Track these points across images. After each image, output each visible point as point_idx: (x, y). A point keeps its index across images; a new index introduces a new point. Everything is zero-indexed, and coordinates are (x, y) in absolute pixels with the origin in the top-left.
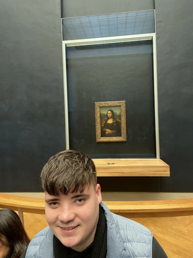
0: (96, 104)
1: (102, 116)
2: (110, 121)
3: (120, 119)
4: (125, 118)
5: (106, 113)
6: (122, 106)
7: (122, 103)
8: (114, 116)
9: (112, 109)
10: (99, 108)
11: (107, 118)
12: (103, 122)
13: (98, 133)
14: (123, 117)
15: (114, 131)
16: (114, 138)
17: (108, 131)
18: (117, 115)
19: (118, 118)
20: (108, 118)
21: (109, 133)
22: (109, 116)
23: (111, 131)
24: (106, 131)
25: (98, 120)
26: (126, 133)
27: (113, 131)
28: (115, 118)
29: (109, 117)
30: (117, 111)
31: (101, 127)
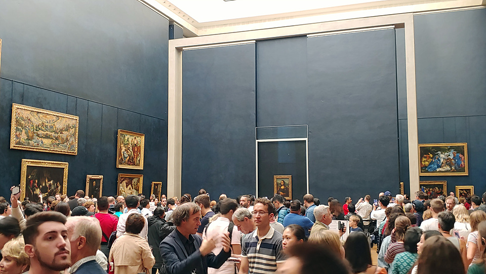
0: (274, 176)
1: (277, 184)
2: (282, 187)
5: (280, 182)
7: (290, 176)
10: (276, 179)
11: (281, 185)
15: (285, 193)
17: (281, 193)
18: (286, 184)
23: (283, 193)
25: (275, 186)
28: (286, 186)
31: (277, 190)
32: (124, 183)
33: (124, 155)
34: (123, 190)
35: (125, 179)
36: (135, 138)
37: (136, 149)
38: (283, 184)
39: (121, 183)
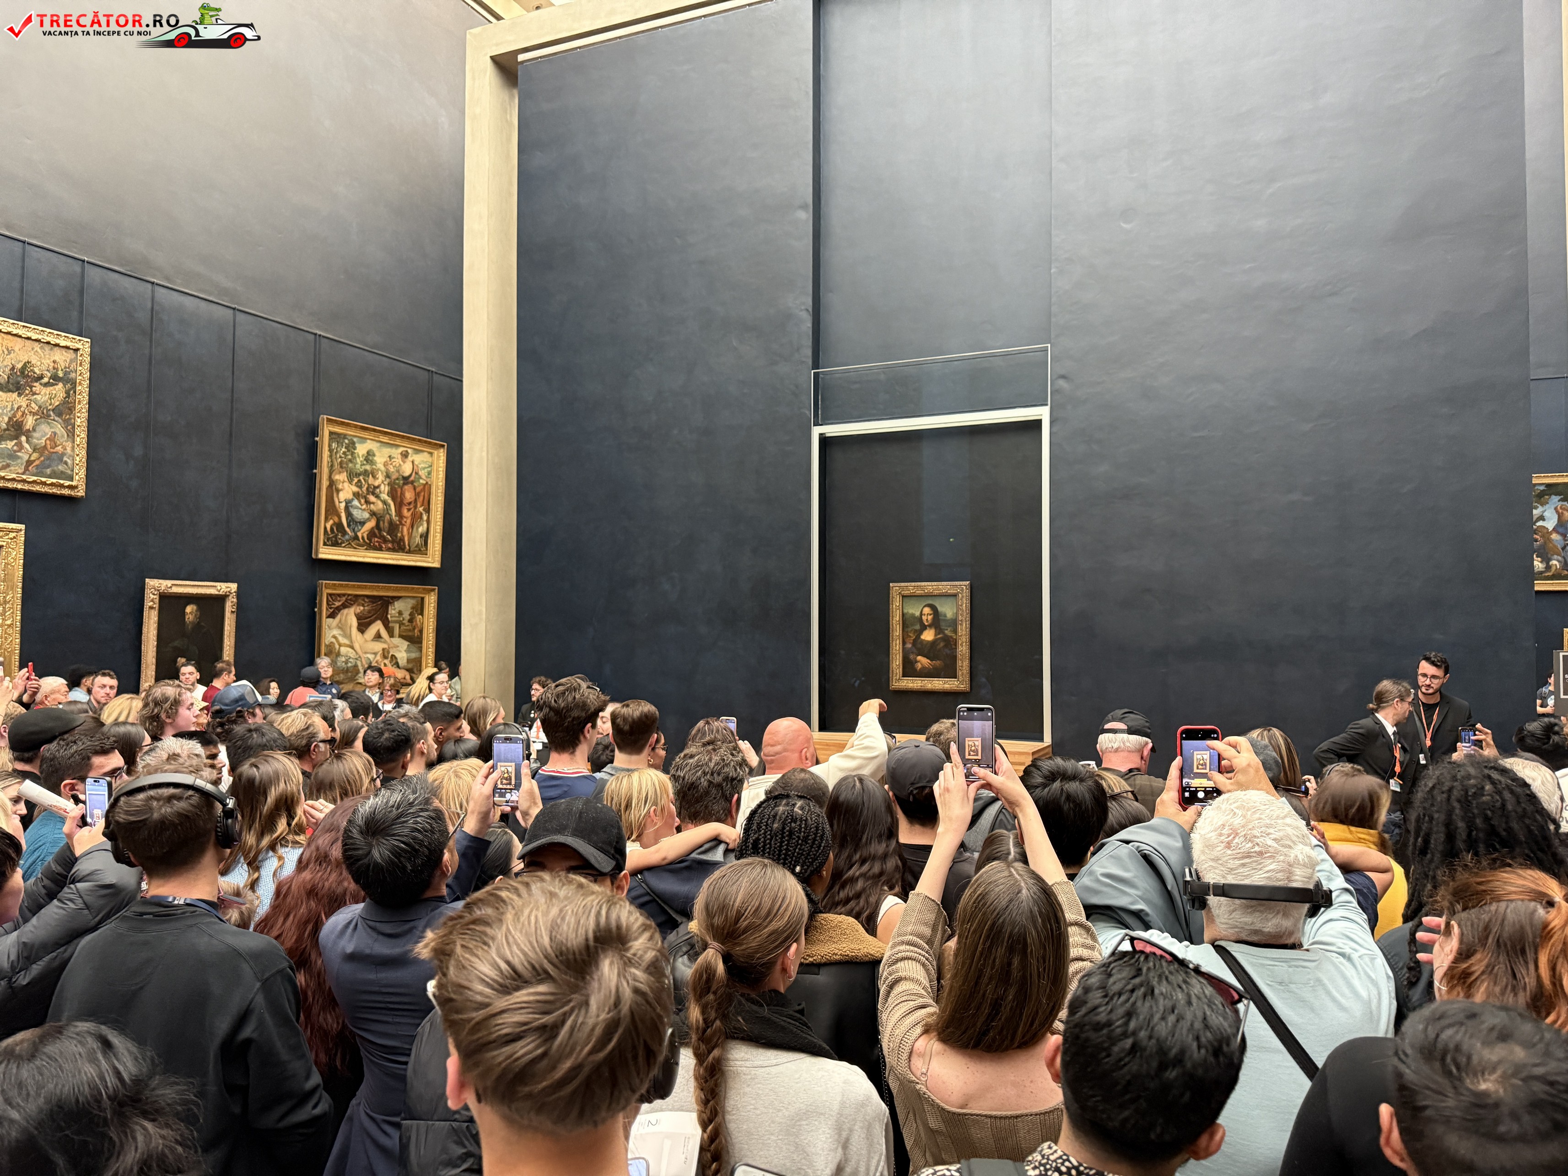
0: (891, 586)
1: (906, 621)
2: (928, 636)
3: (955, 631)
4: (968, 630)
5: (917, 614)
6: (960, 595)
7: (962, 587)
8: (937, 621)
9: (937, 603)
10: (901, 598)
11: (921, 626)
13: (894, 666)
14: (961, 625)
15: (938, 662)
17: (923, 661)
18: (945, 620)
20: (924, 628)
21: (923, 668)
22: (927, 620)
23: (929, 661)
24: (917, 662)
25: (896, 631)
26: (968, 669)
27: (934, 662)
28: (943, 628)
29: (926, 624)
30: (947, 610)
31: (903, 649)
32: (350, 616)
33: (349, 515)
34: (343, 640)
35: (356, 599)
36: (405, 455)
37: (409, 495)
38: (928, 618)
39: (332, 616)
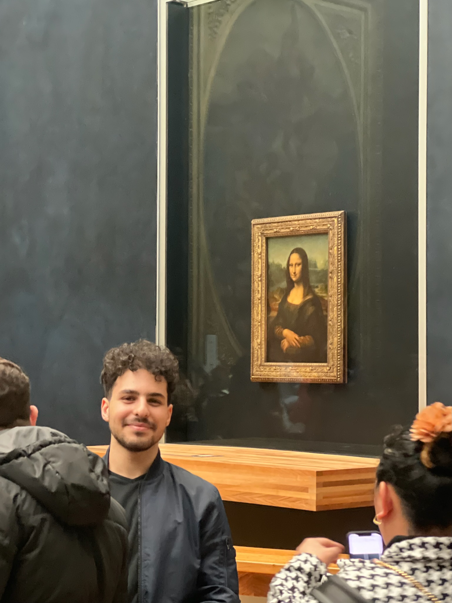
0: (254, 225)
1: (270, 276)
2: (296, 297)
3: (326, 288)
6: (330, 232)
8: (306, 275)
10: (264, 241)
11: (288, 282)
12: (276, 300)
15: (307, 338)
16: (303, 370)
17: (289, 337)
19: (320, 281)
20: (291, 284)
22: (295, 273)
23: (297, 337)
24: (283, 338)
25: (259, 291)
27: (302, 338)
28: (312, 284)
29: (294, 279)
31: (268, 319)
38: (295, 271)
